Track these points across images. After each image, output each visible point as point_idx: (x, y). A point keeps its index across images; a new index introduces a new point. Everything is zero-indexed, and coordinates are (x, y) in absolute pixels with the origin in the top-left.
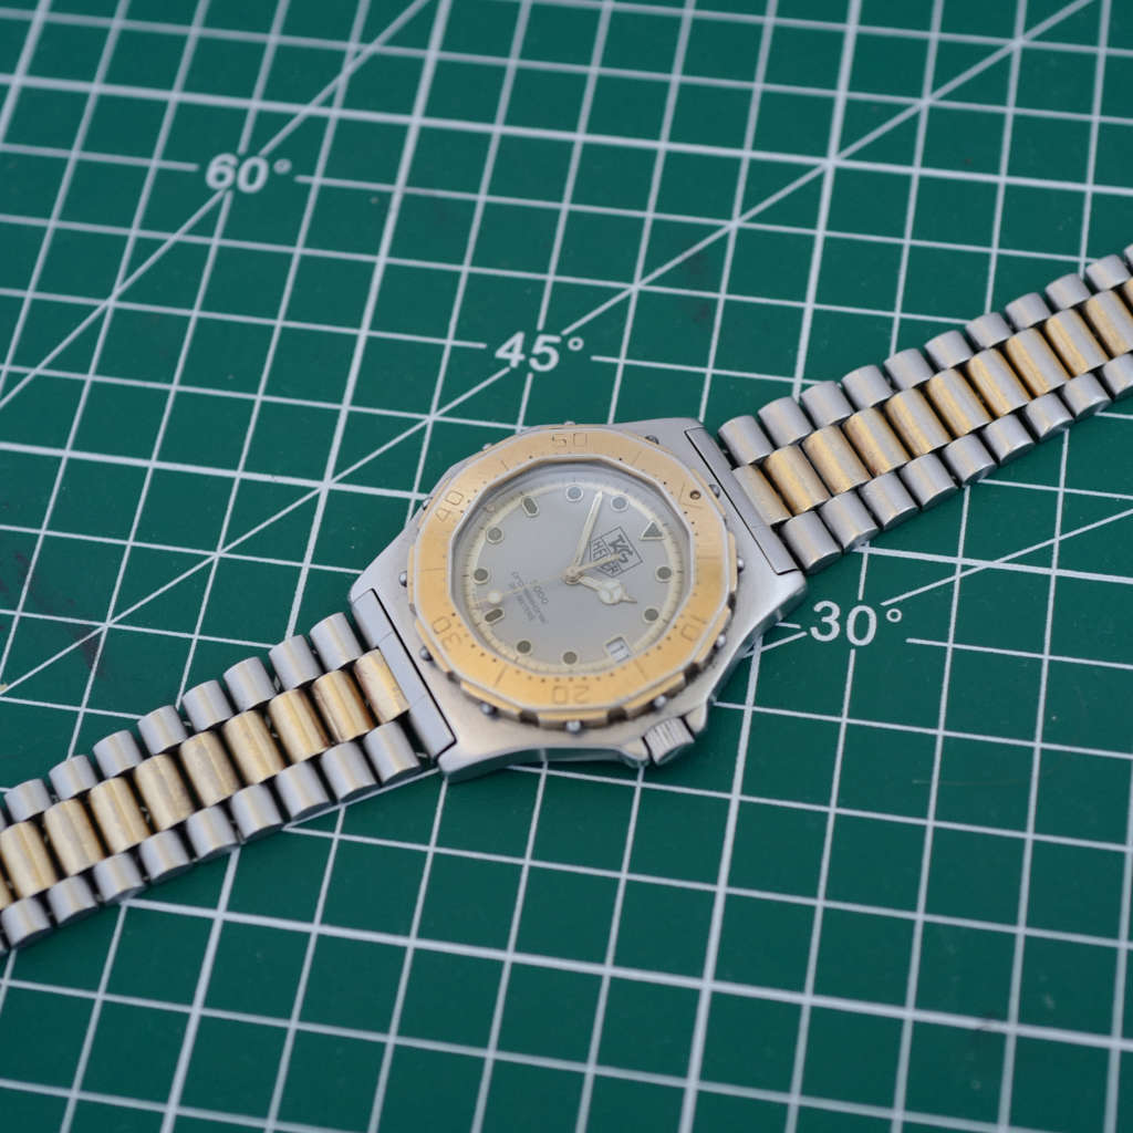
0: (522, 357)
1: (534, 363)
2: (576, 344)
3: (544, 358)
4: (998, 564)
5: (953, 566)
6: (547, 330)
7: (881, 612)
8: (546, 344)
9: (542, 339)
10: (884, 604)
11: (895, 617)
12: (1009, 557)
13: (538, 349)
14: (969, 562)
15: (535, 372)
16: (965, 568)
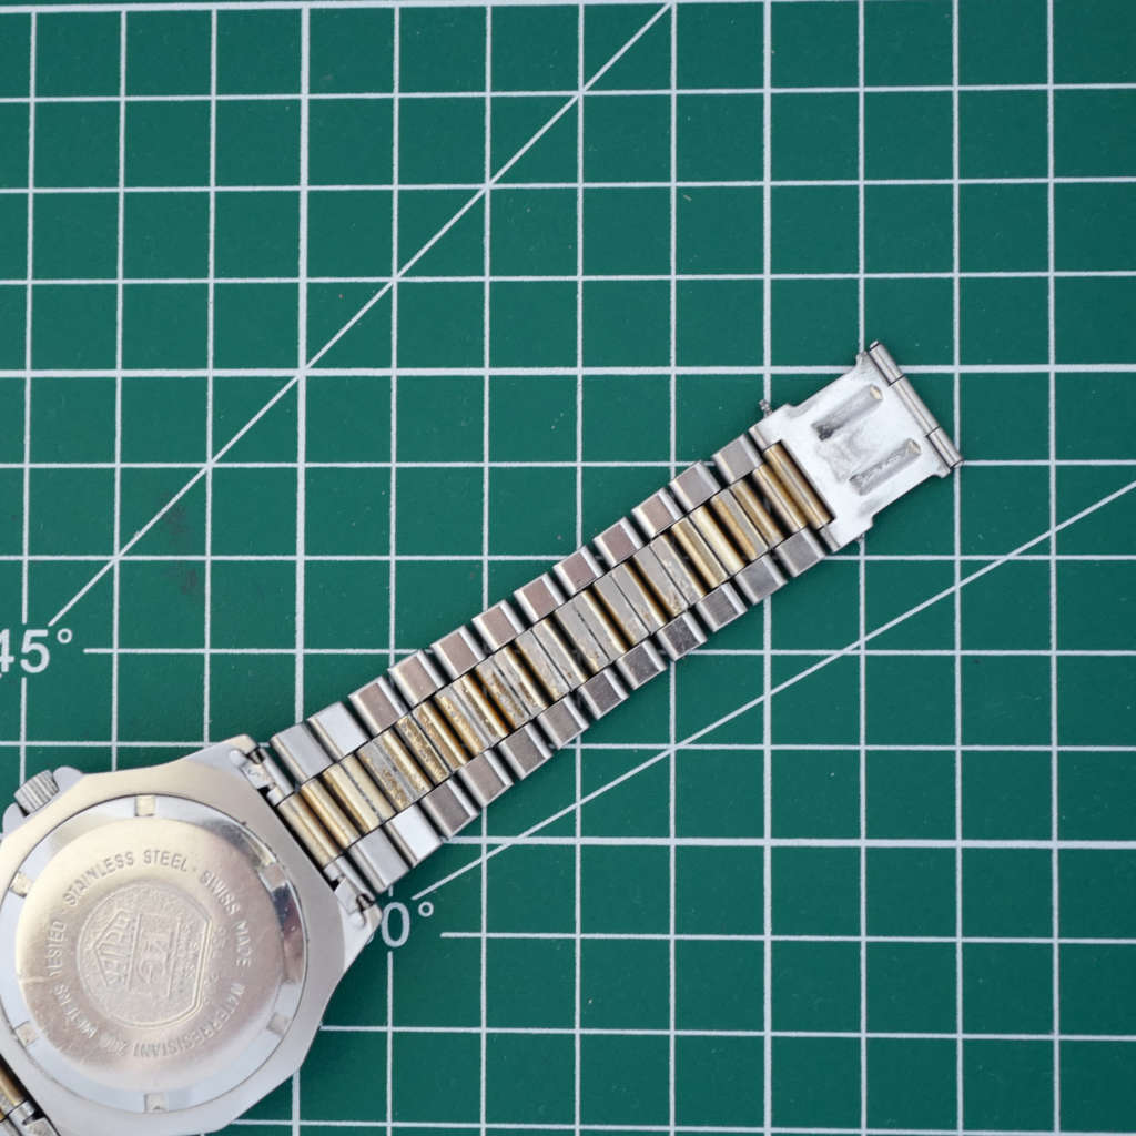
0: (12, 659)
1: (25, 664)
2: (65, 636)
3: (34, 658)
4: (523, 839)
5: (478, 847)
6: (32, 625)
7: (413, 907)
8: (35, 640)
9: (29, 634)
10: (415, 898)
11: (427, 910)
12: (532, 830)
13: (27, 648)
14: (494, 840)
15: (28, 675)
16: (491, 847)
